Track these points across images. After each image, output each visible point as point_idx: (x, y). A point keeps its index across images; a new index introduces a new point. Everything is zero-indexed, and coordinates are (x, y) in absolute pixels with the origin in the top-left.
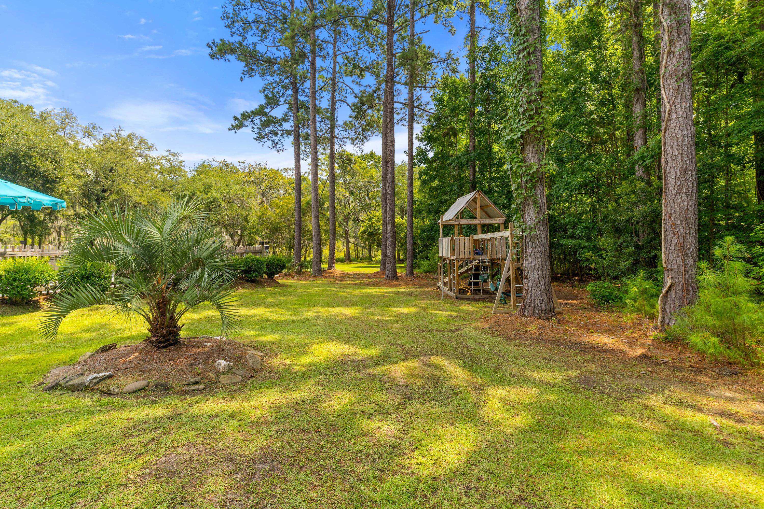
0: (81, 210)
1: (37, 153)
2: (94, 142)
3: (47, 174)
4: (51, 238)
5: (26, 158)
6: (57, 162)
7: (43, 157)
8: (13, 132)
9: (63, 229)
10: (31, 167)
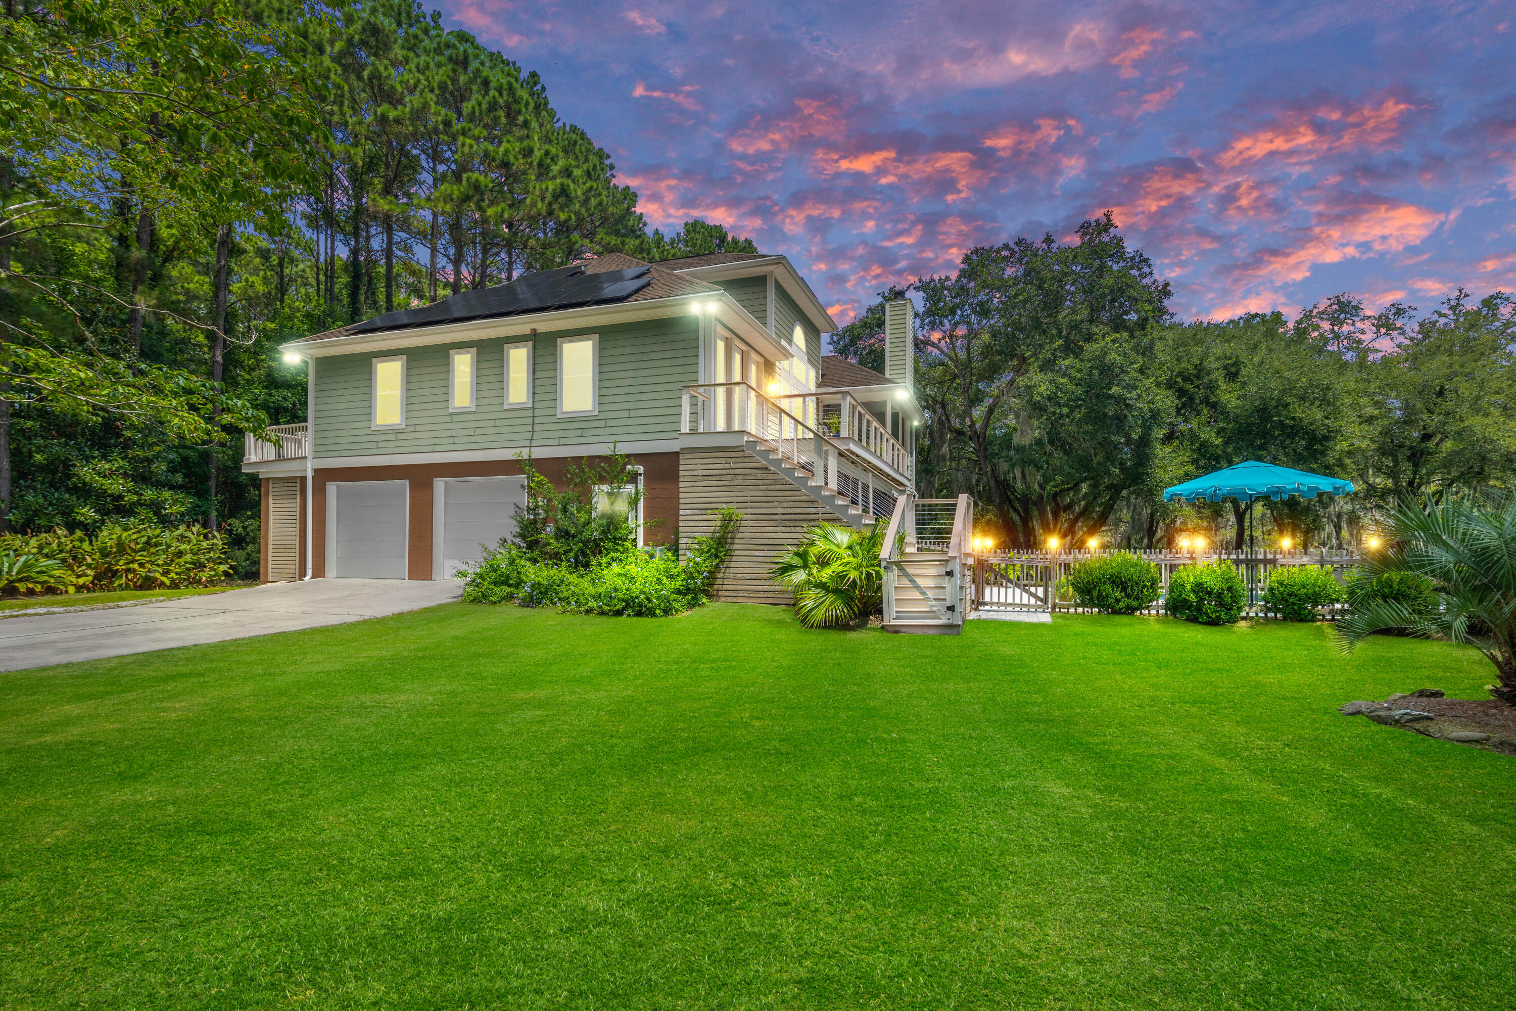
0: (1379, 481)
1: (1297, 396)
2: (1400, 339)
3: (1313, 427)
4: (1324, 535)
5: (1281, 408)
6: (1329, 404)
7: (1305, 401)
8: (1259, 372)
9: (1345, 517)
10: (1287, 422)
